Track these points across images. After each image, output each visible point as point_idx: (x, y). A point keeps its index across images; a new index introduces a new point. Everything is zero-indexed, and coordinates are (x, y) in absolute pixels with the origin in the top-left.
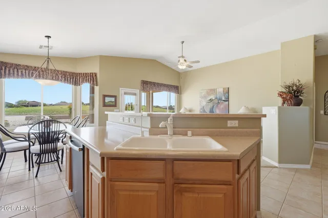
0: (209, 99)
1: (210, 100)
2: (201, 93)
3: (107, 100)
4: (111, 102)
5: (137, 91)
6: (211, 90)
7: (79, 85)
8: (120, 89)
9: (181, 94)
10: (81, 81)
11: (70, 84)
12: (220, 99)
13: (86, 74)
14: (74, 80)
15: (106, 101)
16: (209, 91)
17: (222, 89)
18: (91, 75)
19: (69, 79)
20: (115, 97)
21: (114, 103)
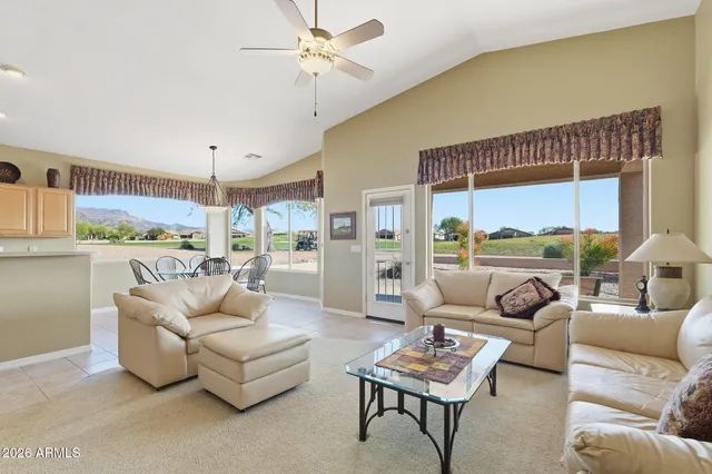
4: (344, 228)
5: (409, 190)
8: (364, 192)
15: (335, 228)
20: (351, 215)
21: (350, 231)
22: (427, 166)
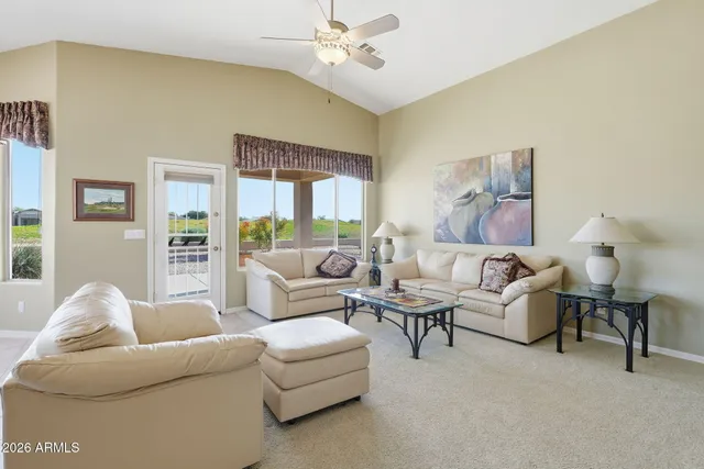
0: (465, 192)
1: (469, 195)
2: (441, 172)
3: (94, 196)
4: (110, 204)
5: (220, 170)
6: (471, 162)
8: (151, 160)
9: (380, 180)
12: (502, 191)
15: (89, 201)
16: (464, 166)
17: (509, 156)
18: (26, 109)
20: (128, 187)
21: (123, 208)
22: (246, 152)
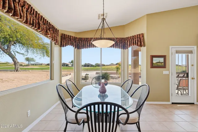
3: (155, 60)
4: (159, 62)
7: (127, 48)
8: (170, 47)
10: (128, 44)
11: (120, 48)
13: (133, 36)
14: (123, 44)
15: (154, 62)
18: (138, 36)
19: (119, 44)
20: (164, 57)
21: (163, 64)
